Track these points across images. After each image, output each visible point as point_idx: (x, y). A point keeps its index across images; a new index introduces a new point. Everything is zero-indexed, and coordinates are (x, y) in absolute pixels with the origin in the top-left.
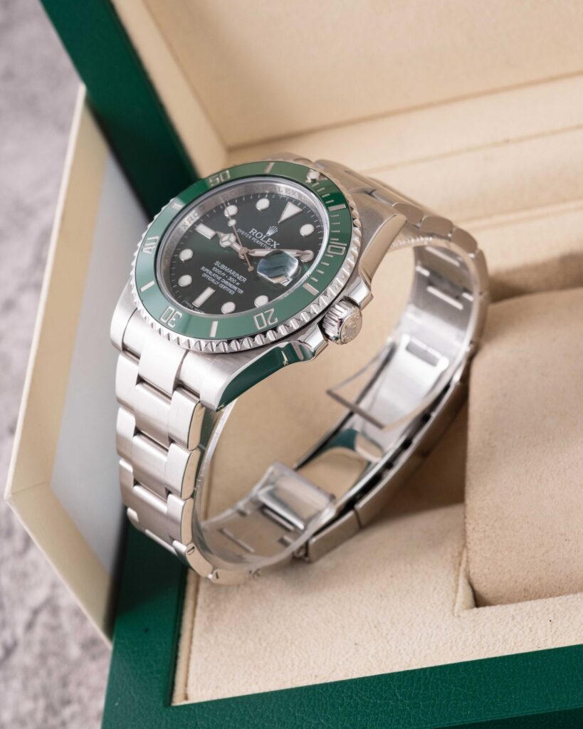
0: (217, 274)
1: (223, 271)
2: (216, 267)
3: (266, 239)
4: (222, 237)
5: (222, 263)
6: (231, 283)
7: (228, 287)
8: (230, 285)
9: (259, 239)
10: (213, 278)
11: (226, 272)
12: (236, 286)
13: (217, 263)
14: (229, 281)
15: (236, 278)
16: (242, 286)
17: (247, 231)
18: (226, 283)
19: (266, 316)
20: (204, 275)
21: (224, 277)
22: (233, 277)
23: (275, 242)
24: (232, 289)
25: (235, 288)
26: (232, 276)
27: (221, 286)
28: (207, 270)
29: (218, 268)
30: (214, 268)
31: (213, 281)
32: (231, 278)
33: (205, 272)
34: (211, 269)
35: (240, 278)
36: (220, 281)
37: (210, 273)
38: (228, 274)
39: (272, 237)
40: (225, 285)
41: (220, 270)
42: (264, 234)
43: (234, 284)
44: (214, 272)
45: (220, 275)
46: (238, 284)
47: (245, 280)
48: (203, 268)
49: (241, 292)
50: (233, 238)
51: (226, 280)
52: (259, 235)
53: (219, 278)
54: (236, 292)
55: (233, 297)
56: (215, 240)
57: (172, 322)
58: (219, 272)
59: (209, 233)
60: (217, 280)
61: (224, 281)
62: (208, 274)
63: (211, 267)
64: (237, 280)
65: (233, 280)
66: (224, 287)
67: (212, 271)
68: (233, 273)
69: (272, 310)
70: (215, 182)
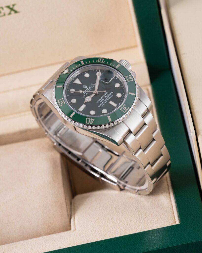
0: (102, 102)
1: (102, 100)
2: (99, 102)
3: (89, 88)
5: (98, 100)
6: (107, 96)
8: (108, 96)
9: (88, 90)
10: (104, 102)
12: (109, 95)
13: (97, 102)
14: (106, 97)
15: (105, 95)
18: (107, 98)
21: (104, 99)
23: (91, 85)
24: (110, 96)
25: (110, 95)
26: (104, 97)
28: (100, 105)
29: (100, 101)
30: (100, 103)
31: (105, 102)
32: (105, 97)
33: (101, 106)
34: (100, 104)
36: (106, 100)
37: (102, 104)
38: (103, 98)
39: (88, 86)
41: (101, 101)
42: (86, 89)
44: (102, 103)
45: (104, 100)
46: (108, 94)
48: (99, 107)
51: (106, 98)
52: (87, 91)
53: (105, 100)
54: (112, 94)
55: (115, 95)
56: (87, 103)
57: (127, 108)
58: (102, 101)
59: (83, 106)
60: (105, 101)
61: (106, 99)
62: (103, 104)
63: (99, 104)
64: (106, 95)
65: (106, 96)
66: (109, 98)
67: (101, 103)
68: (103, 96)
69: (126, 76)
70: (63, 103)
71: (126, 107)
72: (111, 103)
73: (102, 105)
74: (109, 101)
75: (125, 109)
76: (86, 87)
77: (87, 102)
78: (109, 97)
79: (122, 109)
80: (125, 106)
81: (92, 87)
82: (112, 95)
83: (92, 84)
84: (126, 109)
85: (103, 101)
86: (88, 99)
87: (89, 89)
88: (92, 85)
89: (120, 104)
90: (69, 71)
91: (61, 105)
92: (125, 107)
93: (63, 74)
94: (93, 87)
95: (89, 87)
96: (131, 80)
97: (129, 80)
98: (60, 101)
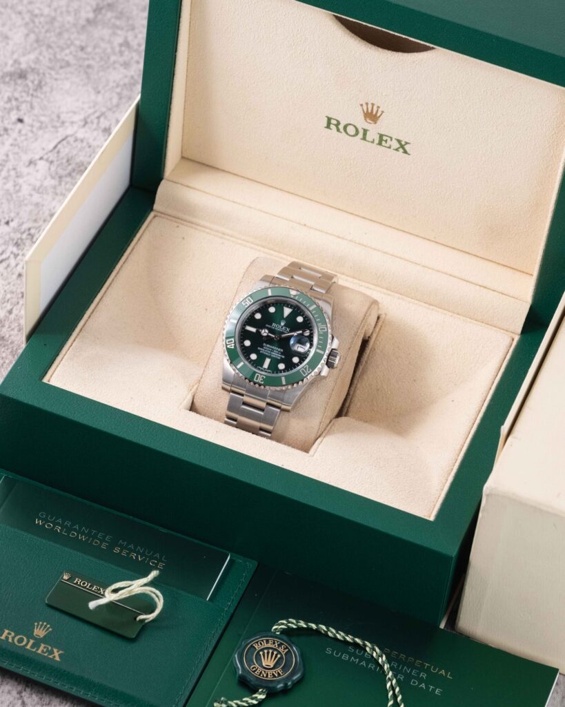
0: (267, 350)
1: (269, 348)
3: (282, 327)
4: (261, 332)
5: (267, 344)
7: (276, 356)
8: (276, 354)
12: (279, 354)
13: (264, 344)
15: (277, 350)
16: (282, 354)
17: (271, 325)
18: (274, 353)
19: (305, 369)
21: (271, 351)
23: (288, 329)
24: (278, 356)
27: (272, 356)
29: (266, 347)
30: (264, 347)
31: (267, 353)
32: (275, 351)
35: (279, 350)
36: (270, 354)
38: (272, 349)
39: (284, 326)
42: (280, 325)
44: (265, 349)
47: (282, 350)
48: (258, 348)
49: (283, 357)
50: (267, 331)
52: (278, 326)
53: (269, 352)
55: (281, 361)
56: (258, 333)
59: (253, 330)
61: (272, 353)
63: (262, 347)
65: (277, 352)
66: (274, 356)
68: (275, 348)
69: (307, 366)
70: (246, 305)
72: (268, 361)
73: (262, 350)
74: (269, 357)
75: (260, 379)
76: (282, 324)
79: (258, 376)
80: (263, 378)
82: (280, 358)
86: (264, 332)
89: (270, 370)
90: (295, 296)
91: (244, 303)
93: (291, 290)
96: (305, 373)
97: (303, 371)
98: (249, 300)
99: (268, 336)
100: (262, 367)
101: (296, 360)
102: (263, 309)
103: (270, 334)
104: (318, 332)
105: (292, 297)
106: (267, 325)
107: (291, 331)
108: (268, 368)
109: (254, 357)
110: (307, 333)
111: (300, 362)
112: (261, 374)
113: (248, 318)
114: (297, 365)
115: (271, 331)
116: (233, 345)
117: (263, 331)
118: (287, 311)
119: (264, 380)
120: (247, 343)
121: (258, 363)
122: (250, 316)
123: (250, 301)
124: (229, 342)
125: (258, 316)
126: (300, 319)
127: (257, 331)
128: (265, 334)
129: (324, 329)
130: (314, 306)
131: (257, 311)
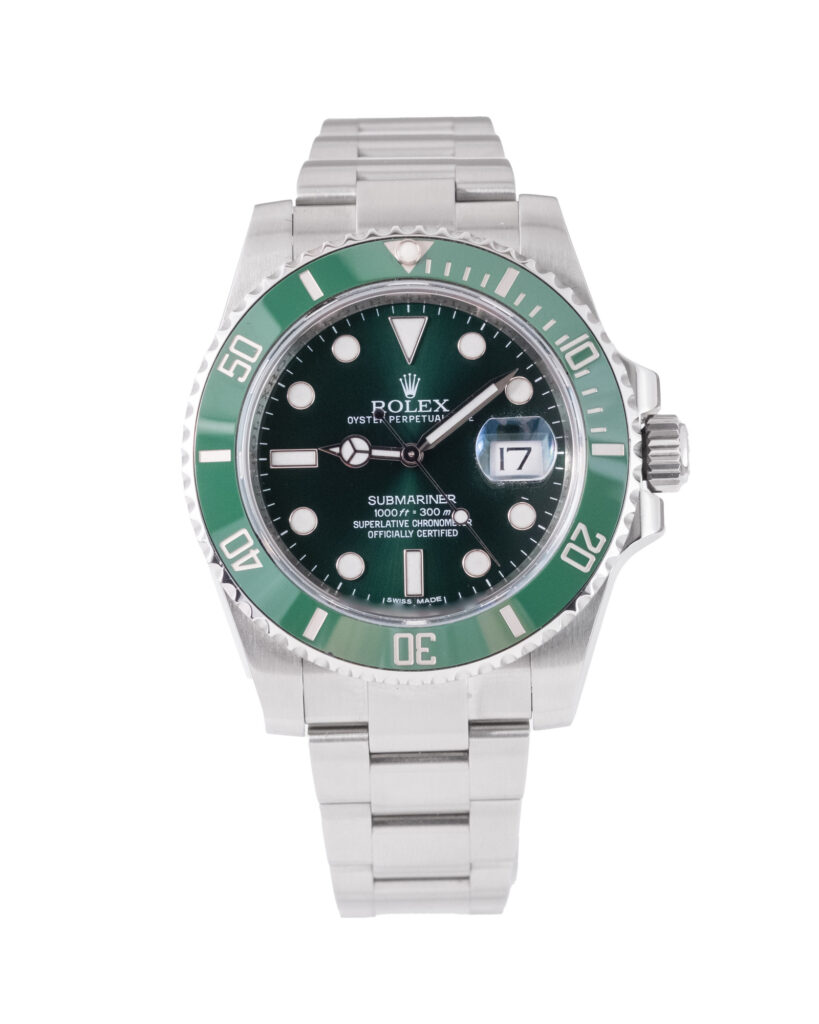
0: (391, 518)
1: (399, 507)
2: (377, 507)
3: (414, 405)
4: (340, 454)
5: (381, 493)
6: (433, 517)
7: (436, 528)
8: (437, 523)
9: (402, 413)
10: (395, 529)
11: (406, 507)
12: (449, 517)
13: (372, 500)
14: (427, 517)
15: (433, 505)
16: (457, 511)
18: (425, 523)
19: (580, 542)
20: (371, 535)
21: (411, 517)
22: (426, 507)
23: (437, 401)
24: (445, 528)
25: (452, 522)
26: (421, 505)
27: (421, 534)
28: (367, 523)
29: (384, 507)
30: (377, 512)
31: (397, 534)
32: (425, 512)
33: (368, 528)
34: (371, 517)
35: (439, 499)
36: (411, 528)
37: (378, 524)
38: (411, 507)
39: (421, 394)
40: (426, 528)
41: (391, 507)
42: (403, 398)
43: (441, 517)
44: (384, 519)
45: (403, 518)
46: (448, 512)
47: (452, 497)
48: (357, 524)
49: (468, 522)
50: (360, 443)
51: (421, 518)
52: (395, 406)
53: (404, 523)
54: (461, 528)
55: (465, 541)
56: (330, 463)
57: (425, 656)
58: (391, 513)
59: (306, 458)
60: (404, 529)
61: (418, 523)
62: (378, 529)
63: (368, 513)
64: (439, 506)
65: (433, 512)
66: (430, 533)
67: (378, 519)
68: (420, 499)
69: (581, 527)
70: (240, 371)
71: (427, 650)
72: (413, 564)
74: (415, 544)
75: (415, 650)
76: (410, 390)
77: (338, 458)
78: (440, 528)
79: (403, 641)
80: (426, 642)
81: (431, 414)
82: (455, 533)
83: (446, 405)
84: (419, 656)
85: (397, 518)
86: (355, 452)
87: (408, 411)
88: (441, 409)
89: (438, 599)
90: (420, 263)
91: (227, 366)
92: (423, 646)
94: (438, 418)
95: (421, 402)
96: (583, 561)
97: (573, 554)
98: (241, 346)
99: (372, 462)
100: (400, 595)
101: (521, 516)
102: (310, 360)
103: (376, 453)
104: (569, 373)
105: (409, 270)
106: (351, 420)
107: (455, 406)
108: (429, 591)
109: (350, 566)
110: (520, 391)
111: (544, 519)
112: (414, 631)
113: (266, 421)
114: (536, 534)
115: (377, 436)
116: (254, 554)
117: (346, 451)
118: (409, 332)
119: (434, 648)
120: (304, 521)
121: (380, 585)
122: (271, 406)
123: (251, 352)
124: (232, 547)
125: (302, 396)
126: (472, 346)
127: (322, 457)
128: (359, 460)
129: (587, 353)
130: (512, 275)
131: (287, 379)
